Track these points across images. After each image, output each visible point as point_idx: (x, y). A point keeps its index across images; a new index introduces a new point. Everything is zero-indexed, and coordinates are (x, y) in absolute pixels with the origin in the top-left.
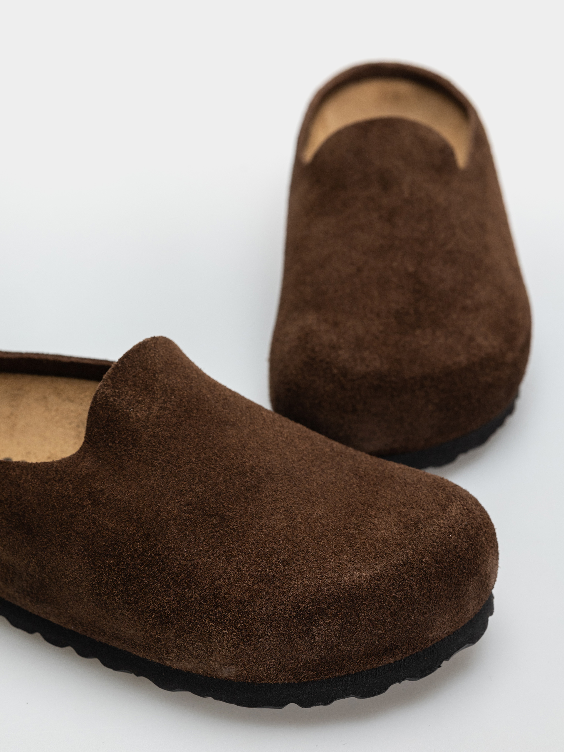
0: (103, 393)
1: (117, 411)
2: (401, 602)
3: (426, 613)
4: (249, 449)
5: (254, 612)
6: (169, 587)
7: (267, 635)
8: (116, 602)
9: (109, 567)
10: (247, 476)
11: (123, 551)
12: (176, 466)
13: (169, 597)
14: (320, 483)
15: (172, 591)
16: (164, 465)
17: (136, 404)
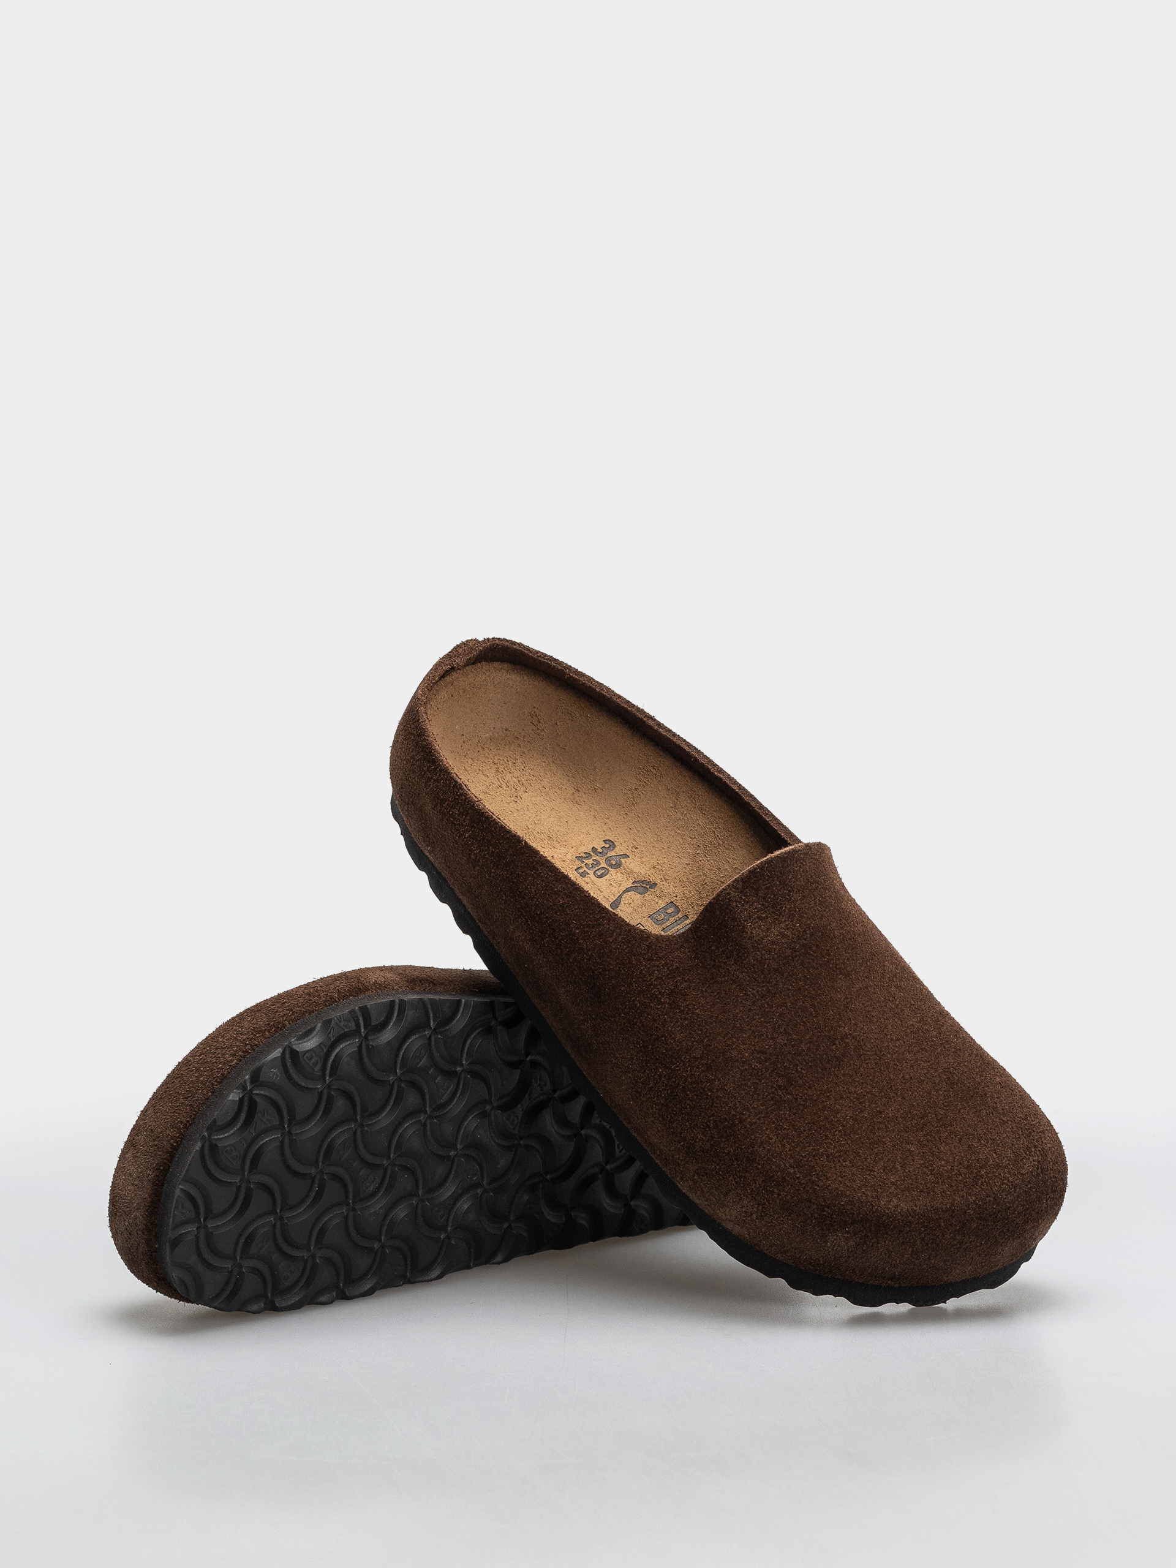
0: (729, 894)
1: (734, 919)
2: (927, 1244)
3: (948, 1261)
4: (851, 1011)
5: (779, 1195)
6: (708, 1126)
7: (782, 1221)
8: (652, 1109)
9: (660, 1076)
10: (835, 1044)
11: (679, 1070)
12: (768, 1005)
13: (705, 1136)
14: (908, 1077)
15: (709, 1132)
16: (757, 997)
17: (757, 920)
